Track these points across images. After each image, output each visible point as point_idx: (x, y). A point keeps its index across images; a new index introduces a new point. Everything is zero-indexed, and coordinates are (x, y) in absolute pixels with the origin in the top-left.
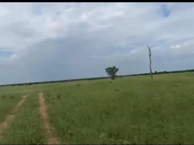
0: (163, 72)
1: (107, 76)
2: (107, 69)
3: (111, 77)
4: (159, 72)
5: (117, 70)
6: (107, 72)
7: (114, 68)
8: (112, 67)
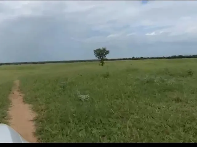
1: (96, 59)
2: (95, 51)
3: (100, 61)
5: (107, 52)
6: (95, 54)
7: (104, 50)
8: (102, 49)
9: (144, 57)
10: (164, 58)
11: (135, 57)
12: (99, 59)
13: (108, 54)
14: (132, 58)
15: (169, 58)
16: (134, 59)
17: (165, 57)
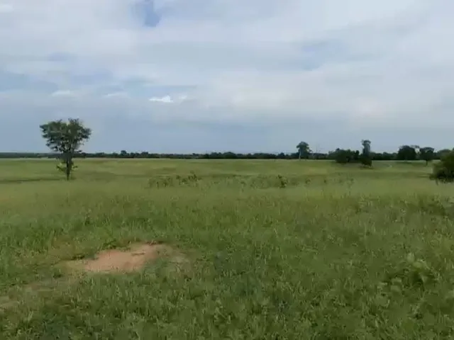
0: (140, 153)
1: (48, 150)
4: (132, 154)
5: (85, 134)
6: (45, 136)
7: (75, 125)
8: (68, 123)
9: (149, 153)
10: (195, 156)
11: (129, 152)
12: (59, 152)
13: (86, 137)
14: (119, 153)
15: (206, 156)
16: (124, 155)
17: (197, 155)
